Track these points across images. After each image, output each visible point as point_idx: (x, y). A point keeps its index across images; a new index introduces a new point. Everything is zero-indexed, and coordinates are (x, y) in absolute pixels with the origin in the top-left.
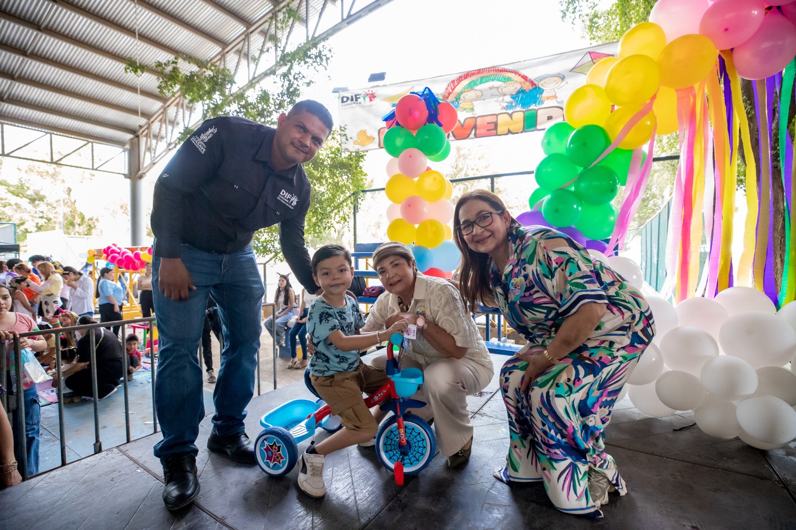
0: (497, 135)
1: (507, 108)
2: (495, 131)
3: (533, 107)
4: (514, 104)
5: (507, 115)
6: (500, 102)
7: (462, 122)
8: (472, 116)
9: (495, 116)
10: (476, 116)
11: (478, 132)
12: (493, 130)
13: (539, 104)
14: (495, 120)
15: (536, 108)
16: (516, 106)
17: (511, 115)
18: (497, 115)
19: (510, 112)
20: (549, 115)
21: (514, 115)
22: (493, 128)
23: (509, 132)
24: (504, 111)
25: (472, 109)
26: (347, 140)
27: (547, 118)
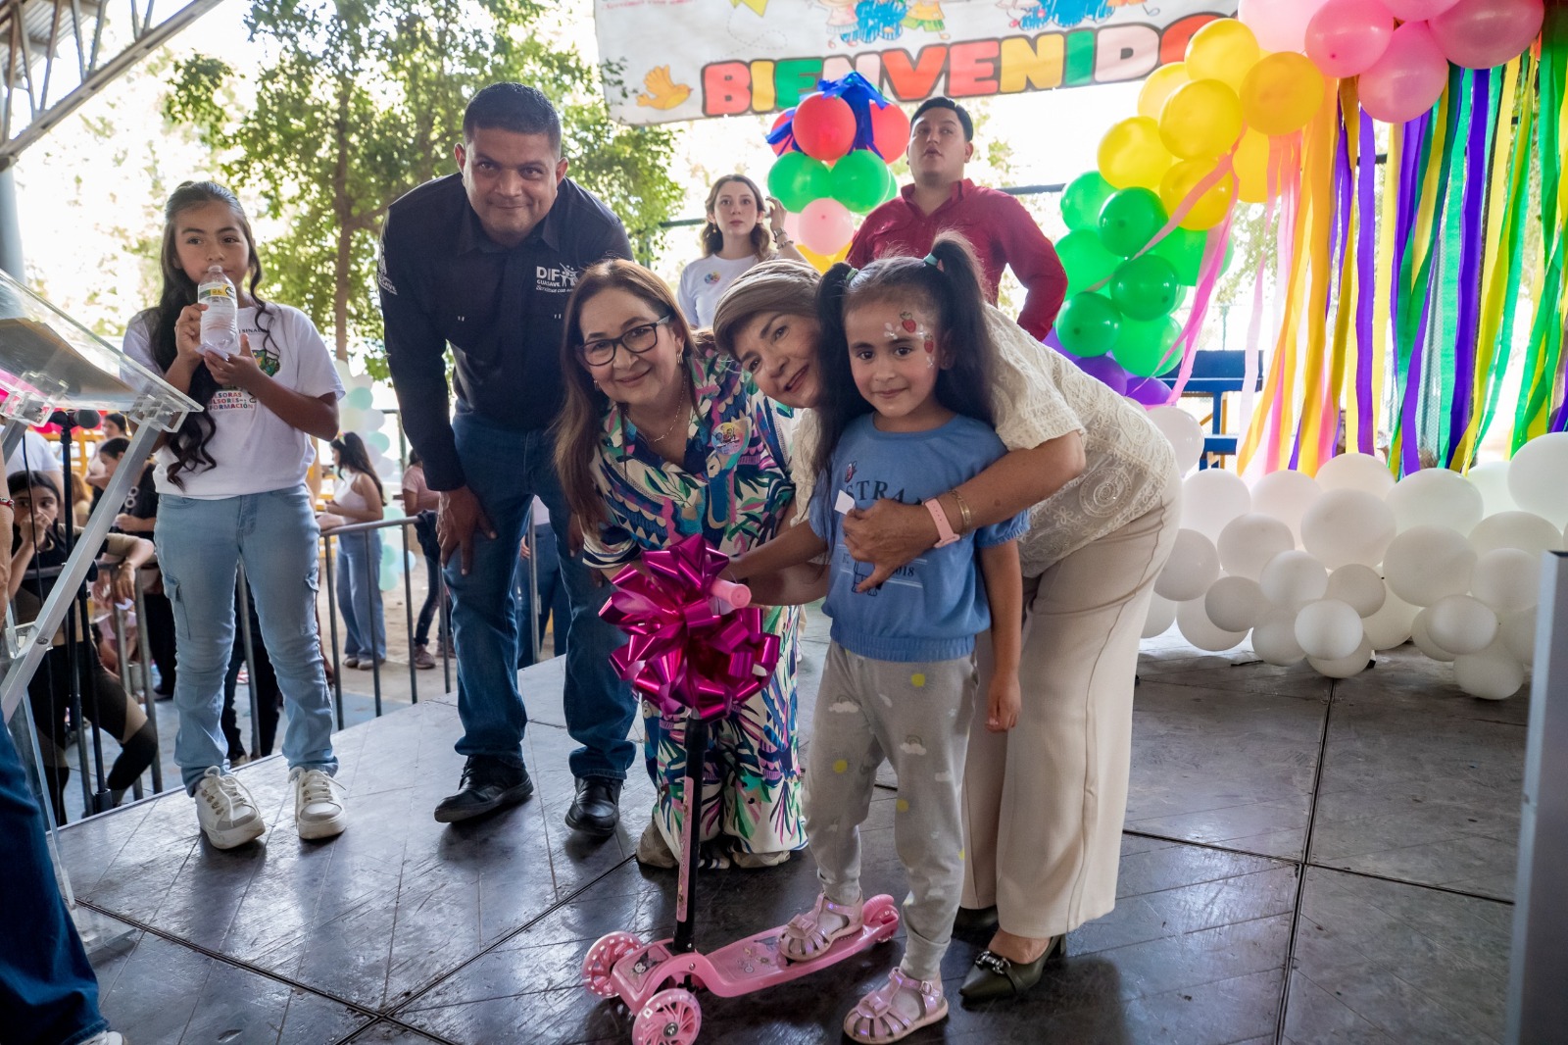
0: (999, 92)
1: (1026, 22)
2: (994, 83)
3: (1087, 22)
4: (1041, 15)
5: (1023, 42)
6: (1006, 8)
7: (914, 55)
8: (938, 41)
9: (996, 44)
10: (949, 42)
11: (953, 83)
12: (991, 78)
13: (1101, 16)
14: (996, 54)
15: (1095, 26)
16: (1046, 19)
17: (1033, 43)
18: (999, 41)
19: (1032, 33)
20: (1126, 46)
21: (1040, 42)
22: (991, 73)
23: (1030, 86)
24: (1017, 31)
25: (940, 24)
26: (625, 95)
27: (1119, 54)
